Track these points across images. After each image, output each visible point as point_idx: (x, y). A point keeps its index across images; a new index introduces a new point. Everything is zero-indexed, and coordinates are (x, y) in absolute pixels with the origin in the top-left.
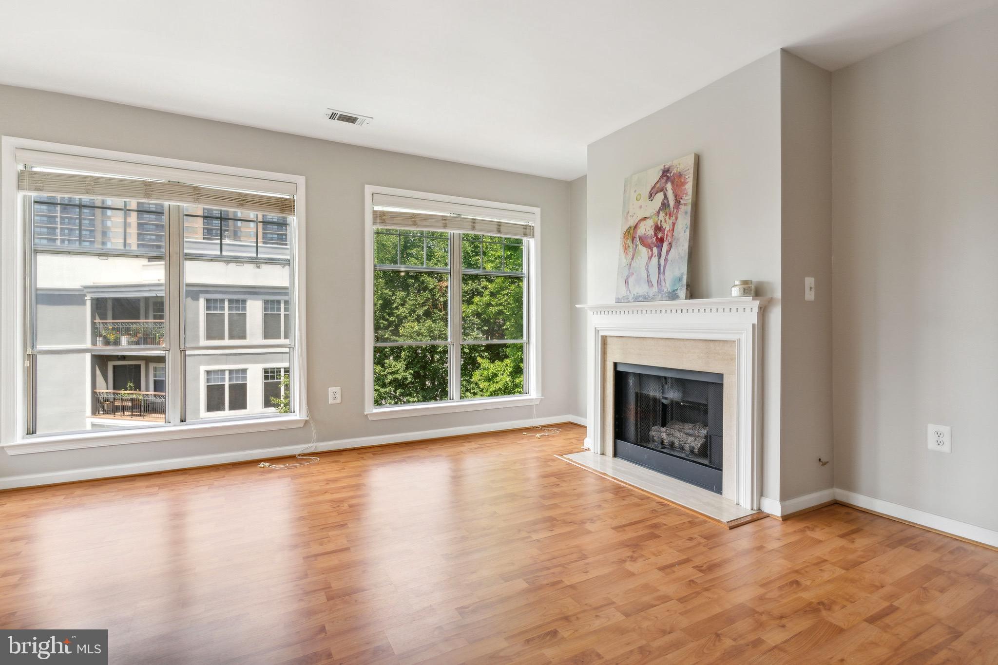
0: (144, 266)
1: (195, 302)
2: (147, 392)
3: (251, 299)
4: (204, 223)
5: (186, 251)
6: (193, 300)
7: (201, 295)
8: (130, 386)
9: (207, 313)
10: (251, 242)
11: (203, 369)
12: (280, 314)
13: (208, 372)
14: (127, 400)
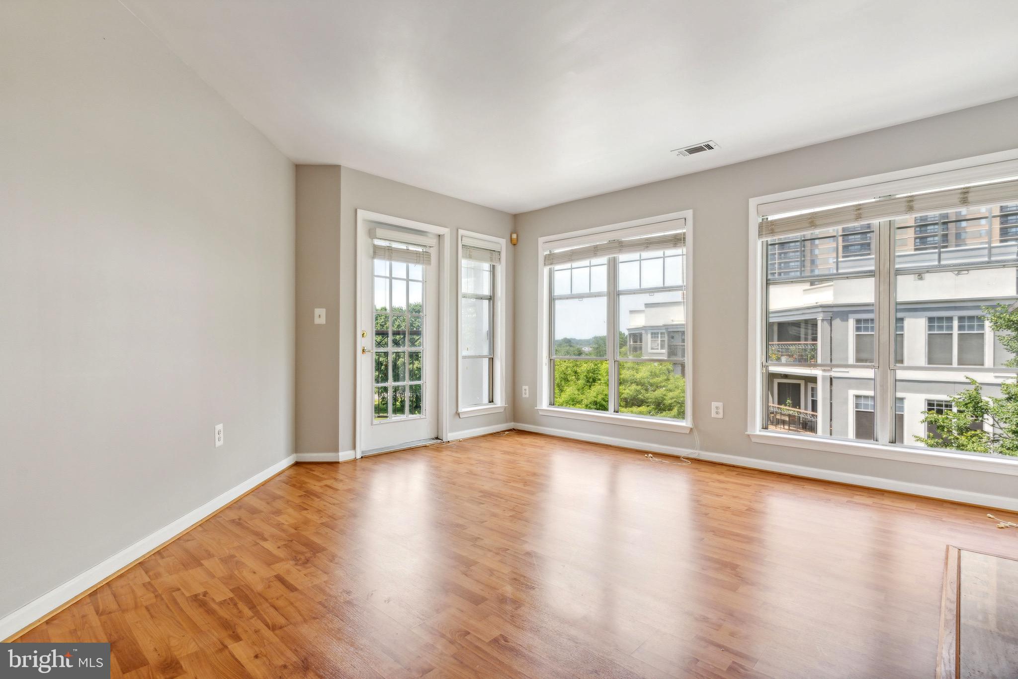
0: (804, 290)
1: (844, 323)
2: (804, 411)
3: (910, 317)
4: (915, 232)
5: (897, 266)
6: (842, 321)
7: (850, 315)
8: (789, 403)
9: (856, 335)
10: (910, 250)
11: (852, 393)
12: (952, 334)
13: (858, 397)
14: (785, 415)
